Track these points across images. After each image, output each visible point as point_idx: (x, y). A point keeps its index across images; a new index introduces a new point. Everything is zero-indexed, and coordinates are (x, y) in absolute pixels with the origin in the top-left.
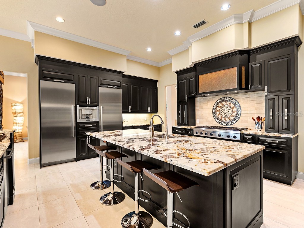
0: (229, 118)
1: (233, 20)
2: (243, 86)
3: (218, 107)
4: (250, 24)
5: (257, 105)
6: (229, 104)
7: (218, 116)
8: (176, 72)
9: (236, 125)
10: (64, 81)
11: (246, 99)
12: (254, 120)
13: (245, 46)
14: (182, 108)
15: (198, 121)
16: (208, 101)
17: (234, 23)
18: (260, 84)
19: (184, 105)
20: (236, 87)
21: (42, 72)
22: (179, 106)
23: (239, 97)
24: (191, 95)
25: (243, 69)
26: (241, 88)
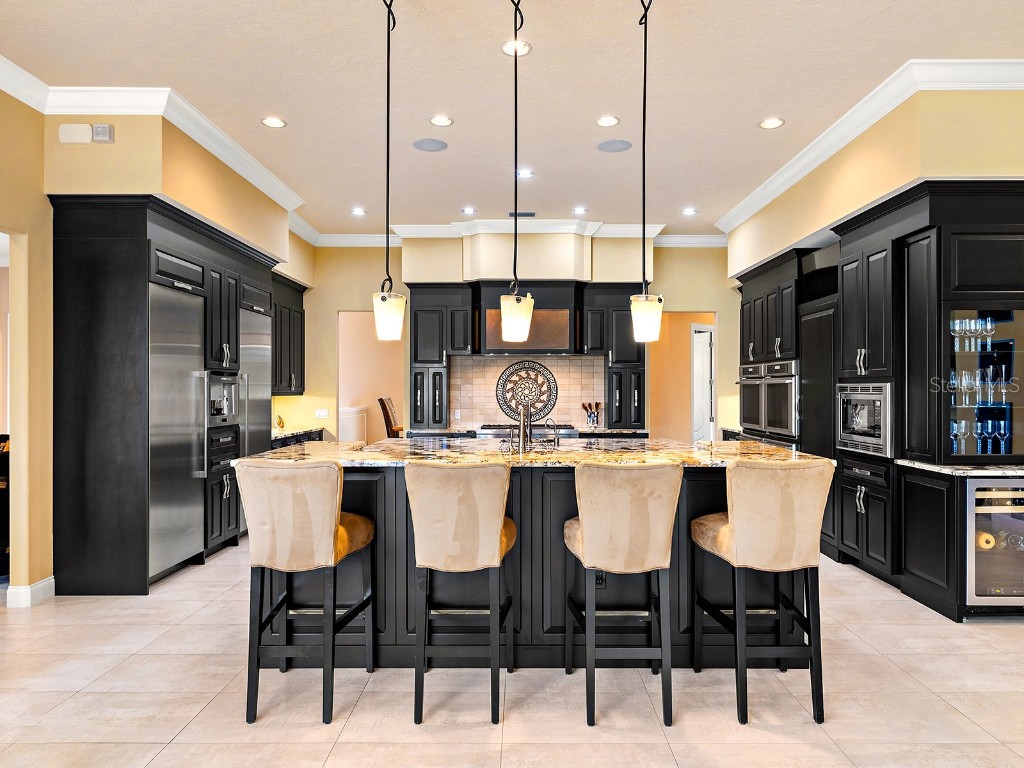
0: (532, 405)
2: (577, 348)
3: (510, 382)
5: (584, 381)
6: (533, 376)
7: (510, 401)
8: (408, 285)
11: (567, 369)
12: (585, 408)
13: (586, 278)
14: (428, 383)
15: (457, 414)
16: (484, 366)
17: (574, 231)
18: (601, 348)
19: (435, 374)
20: (567, 348)
21: (155, 254)
22: (416, 375)
23: (554, 362)
24: (456, 352)
25: (578, 314)
26: (572, 351)
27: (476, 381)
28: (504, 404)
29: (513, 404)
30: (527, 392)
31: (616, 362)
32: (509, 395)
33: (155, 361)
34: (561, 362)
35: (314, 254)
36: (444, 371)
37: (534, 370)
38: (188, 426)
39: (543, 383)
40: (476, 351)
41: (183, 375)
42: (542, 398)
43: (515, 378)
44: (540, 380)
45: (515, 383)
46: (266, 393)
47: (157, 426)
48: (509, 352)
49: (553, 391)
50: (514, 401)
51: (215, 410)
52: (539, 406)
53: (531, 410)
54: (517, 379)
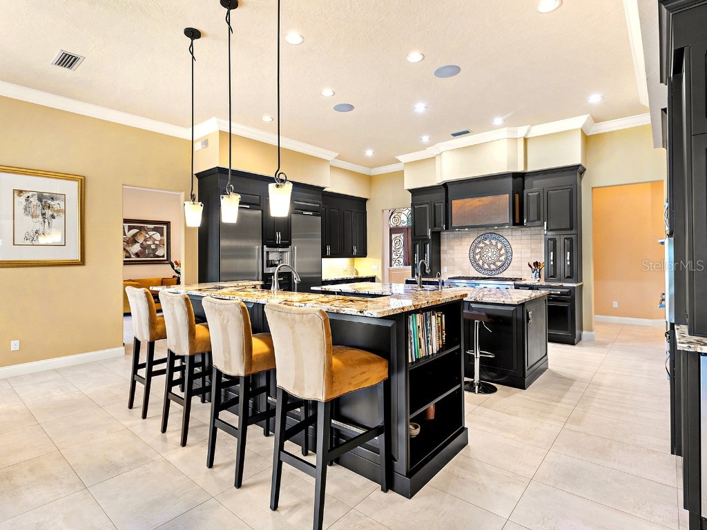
0: (494, 264)
1: (506, 134)
2: (517, 221)
3: (479, 248)
4: (526, 140)
5: (533, 246)
6: (494, 244)
7: (479, 260)
8: (410, 190)
9: (505, 274)
10: (248, 207)
11: (518, 237)
12: (530, 266)
13: (520, 169)
15: (445, 270)
16: (462, 238)
17: (506, 137)
18: (538, 220)
19: (425, 244)
20: (508, 221)
22: (415, 245)
23: (508, 233)
24: (438, 229)
25: (517, 196)
26: (514, 224)
27: (456, 248)
28: (474, 262)
29: (481, 263)
30: (490, 254)
31: (551, 230)
32: (477, 257)
34: (513, 233)
35: (370, 180)
36: (430, 242)
37: (494, 238)
39: (502, 248)
40: (447, 228)
42: (501, 259)
43: (481, 245)
44: (499, 245)
45: (482, 248)
46: (316, 257)
48: (468, 227)
49: (509, 253)
50: (481, 261)
52: (499, 264)
53: (493, 267)
54: (483, 245)
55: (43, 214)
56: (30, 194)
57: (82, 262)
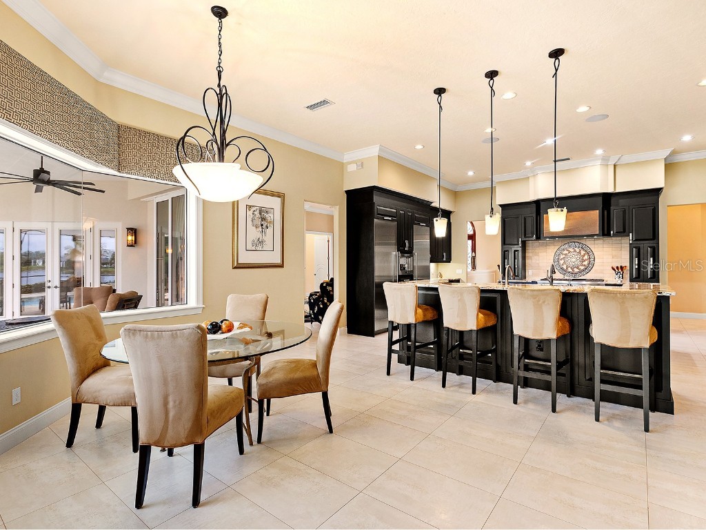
0: (578, 268)
1: (600, 161)
2: (606, 232)
3: (563, 254)
4: (615, 166)
5: (614, 253)
8: (500, 205)
9: (588, 276)
10: (390, 218)
11: (601, 246)
12: (614, 269)
13: (610, 190)
14: (511, 256)
15: (529, 273)
16: (546, 246)
17: (600, 163)
18: (624, 231)
19: (515, 251)
20: (598, 233)
21: (376, 207)
22: (505, 252)
23: (593, 242)
24: (527, 239)
25: (606, 212)
26: (604, 235)
27: (540, 254)
28: (558, 266)
29: (565, 267)
30: (573, 260)
31: (636, 240)
32: (561, 262)
33: (377, 249)
34: (596, 242)
35: (455, 195)
36: (520, 249)
37: (578, 247)
38: (391, 276)
39: (584, 255)
40: (538, 238)
41: (388, 254)
42: (584, 263)
43: (565, 252)
44: (583, 252)
45: (566, 254)
46: (427, 263)
47: (378, 276)
48: (559, 237)
49: (591, 259)
50: (565, 265)
51: (402, 268)
52: (582, 268)
53: (576, 270)
54: (567, 252)
55: (262, 225)
56: (255, 209)
57: (281, 266)
